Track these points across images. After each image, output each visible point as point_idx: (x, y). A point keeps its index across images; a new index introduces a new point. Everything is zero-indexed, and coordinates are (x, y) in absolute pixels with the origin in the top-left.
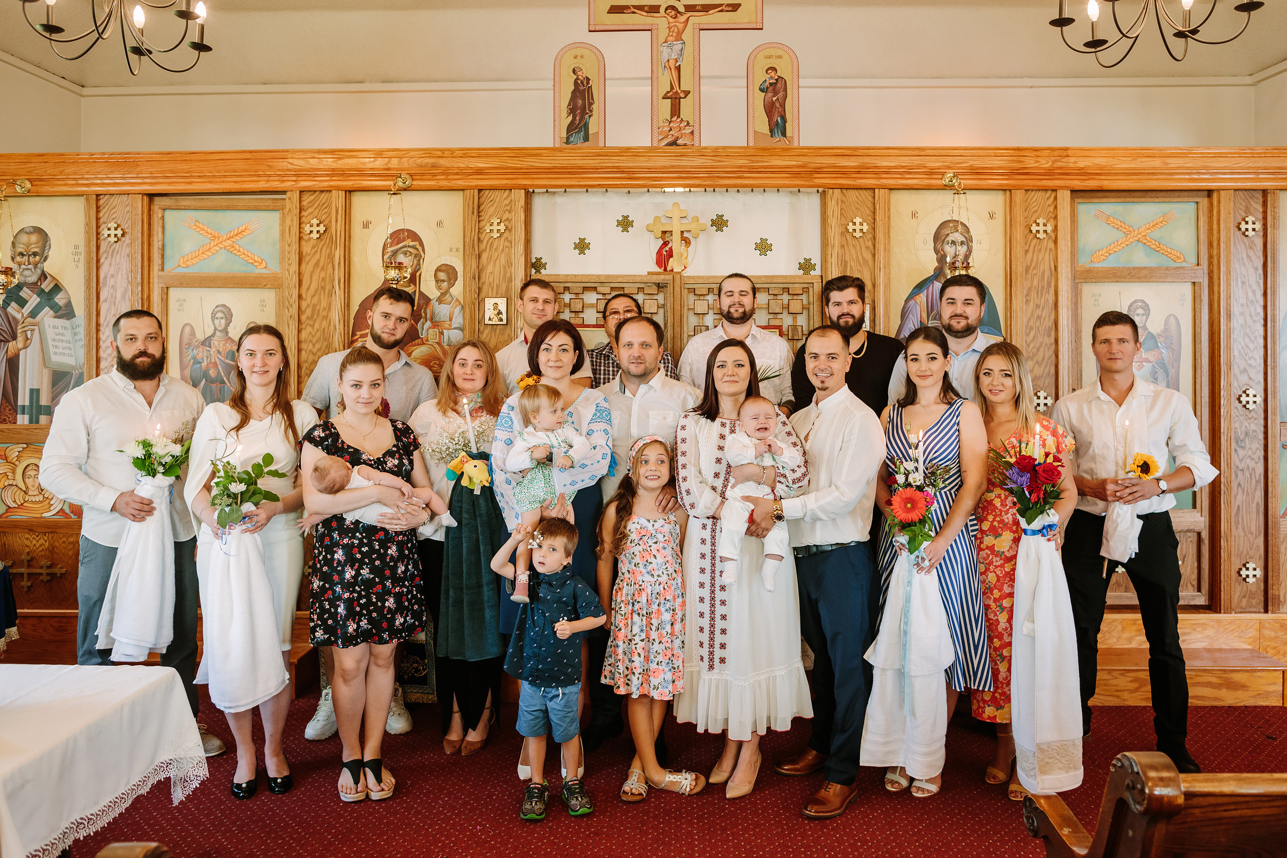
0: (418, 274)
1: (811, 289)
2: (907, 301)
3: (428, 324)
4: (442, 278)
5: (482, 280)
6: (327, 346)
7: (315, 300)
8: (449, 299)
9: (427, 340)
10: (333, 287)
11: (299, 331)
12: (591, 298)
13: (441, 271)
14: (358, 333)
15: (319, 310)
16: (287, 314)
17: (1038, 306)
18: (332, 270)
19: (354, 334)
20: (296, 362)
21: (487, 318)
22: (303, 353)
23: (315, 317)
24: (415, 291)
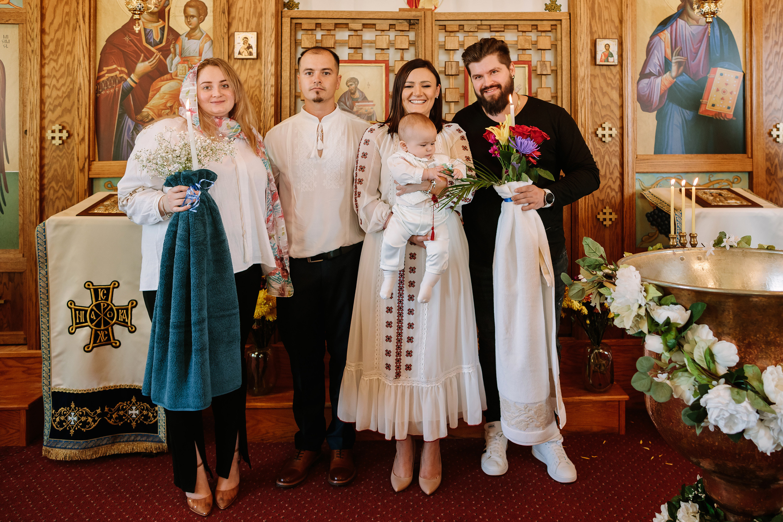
0: (167, 10)
1: (559, 26)
2: (652, 37)
3: (177, 59)
4: (192, 14)
5: (233, 15)
6: (71, 82)
7: (59, 35)
8: (199, 35)
9: (176, 75)
10: (77, 21)
11: (42, 66)
12: (343, 35)
13: (190, 6)
14: (105, 68)
15: (63, 45)
16: (29, 49)
17: (776, 43)
18: (76, 4)
19: (100, 70)
20: (39, 97)
21: (236, 51)
22: (47, 88)
23: (59, 52)
24: (164, 27)
